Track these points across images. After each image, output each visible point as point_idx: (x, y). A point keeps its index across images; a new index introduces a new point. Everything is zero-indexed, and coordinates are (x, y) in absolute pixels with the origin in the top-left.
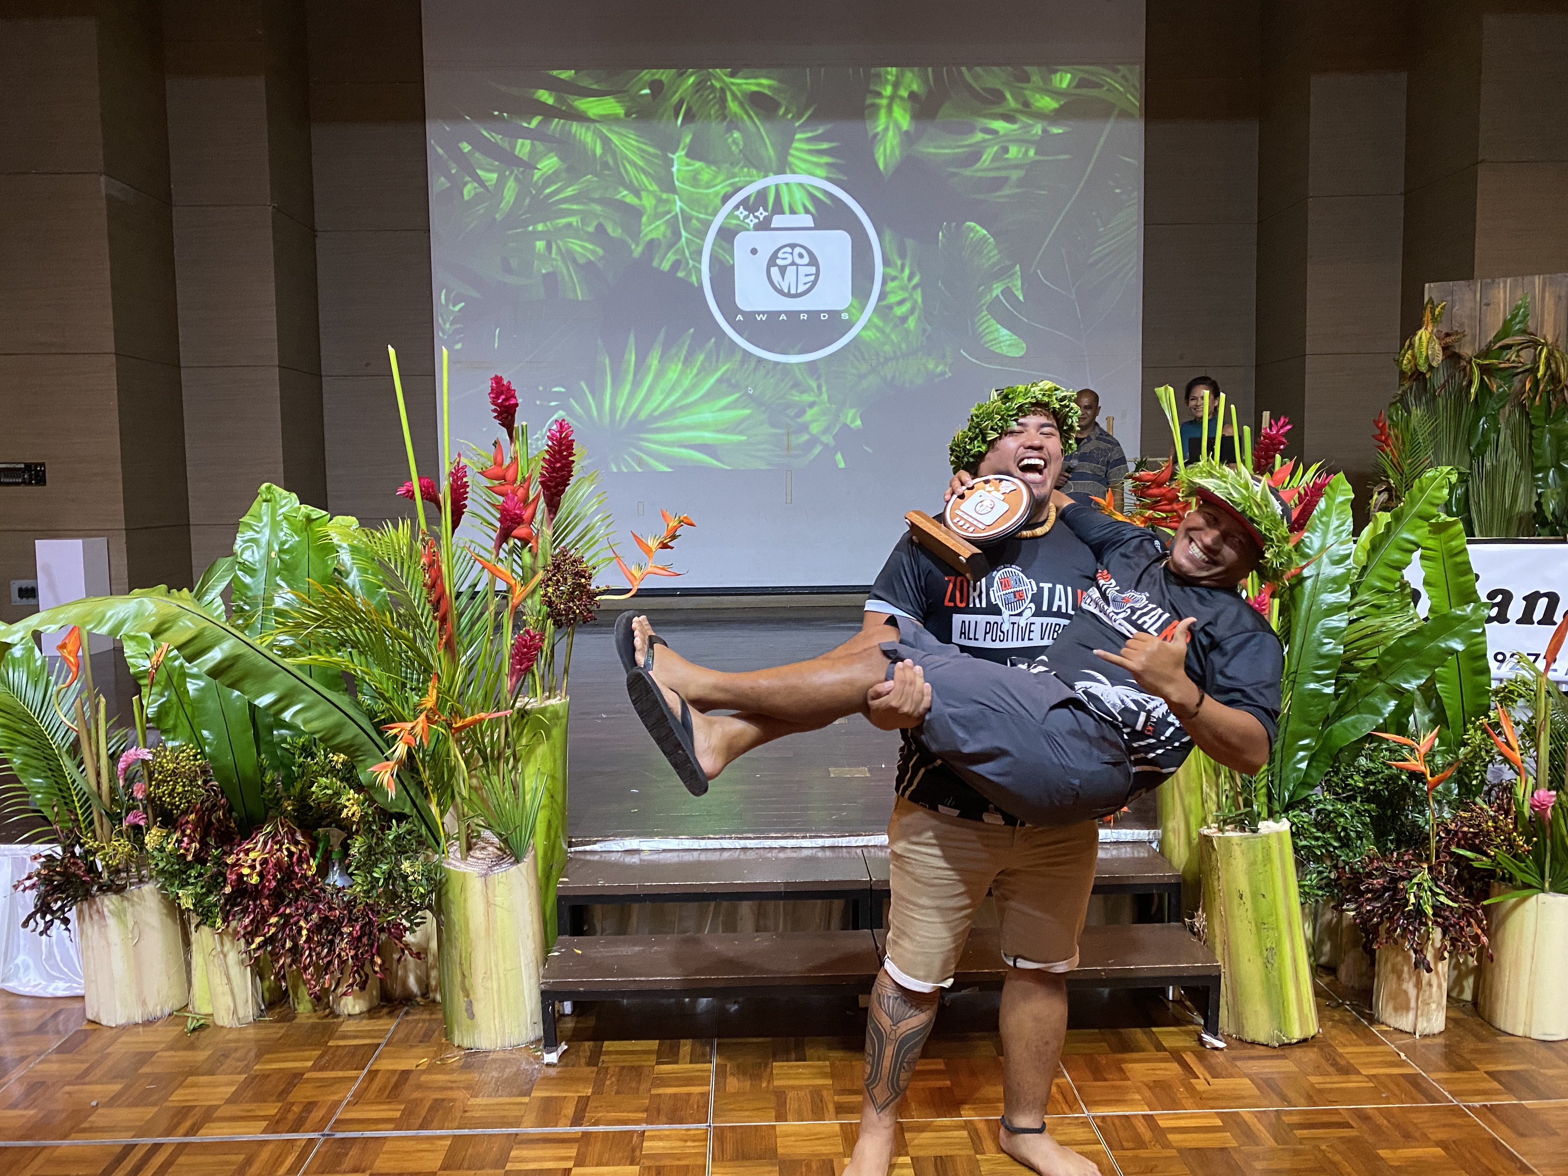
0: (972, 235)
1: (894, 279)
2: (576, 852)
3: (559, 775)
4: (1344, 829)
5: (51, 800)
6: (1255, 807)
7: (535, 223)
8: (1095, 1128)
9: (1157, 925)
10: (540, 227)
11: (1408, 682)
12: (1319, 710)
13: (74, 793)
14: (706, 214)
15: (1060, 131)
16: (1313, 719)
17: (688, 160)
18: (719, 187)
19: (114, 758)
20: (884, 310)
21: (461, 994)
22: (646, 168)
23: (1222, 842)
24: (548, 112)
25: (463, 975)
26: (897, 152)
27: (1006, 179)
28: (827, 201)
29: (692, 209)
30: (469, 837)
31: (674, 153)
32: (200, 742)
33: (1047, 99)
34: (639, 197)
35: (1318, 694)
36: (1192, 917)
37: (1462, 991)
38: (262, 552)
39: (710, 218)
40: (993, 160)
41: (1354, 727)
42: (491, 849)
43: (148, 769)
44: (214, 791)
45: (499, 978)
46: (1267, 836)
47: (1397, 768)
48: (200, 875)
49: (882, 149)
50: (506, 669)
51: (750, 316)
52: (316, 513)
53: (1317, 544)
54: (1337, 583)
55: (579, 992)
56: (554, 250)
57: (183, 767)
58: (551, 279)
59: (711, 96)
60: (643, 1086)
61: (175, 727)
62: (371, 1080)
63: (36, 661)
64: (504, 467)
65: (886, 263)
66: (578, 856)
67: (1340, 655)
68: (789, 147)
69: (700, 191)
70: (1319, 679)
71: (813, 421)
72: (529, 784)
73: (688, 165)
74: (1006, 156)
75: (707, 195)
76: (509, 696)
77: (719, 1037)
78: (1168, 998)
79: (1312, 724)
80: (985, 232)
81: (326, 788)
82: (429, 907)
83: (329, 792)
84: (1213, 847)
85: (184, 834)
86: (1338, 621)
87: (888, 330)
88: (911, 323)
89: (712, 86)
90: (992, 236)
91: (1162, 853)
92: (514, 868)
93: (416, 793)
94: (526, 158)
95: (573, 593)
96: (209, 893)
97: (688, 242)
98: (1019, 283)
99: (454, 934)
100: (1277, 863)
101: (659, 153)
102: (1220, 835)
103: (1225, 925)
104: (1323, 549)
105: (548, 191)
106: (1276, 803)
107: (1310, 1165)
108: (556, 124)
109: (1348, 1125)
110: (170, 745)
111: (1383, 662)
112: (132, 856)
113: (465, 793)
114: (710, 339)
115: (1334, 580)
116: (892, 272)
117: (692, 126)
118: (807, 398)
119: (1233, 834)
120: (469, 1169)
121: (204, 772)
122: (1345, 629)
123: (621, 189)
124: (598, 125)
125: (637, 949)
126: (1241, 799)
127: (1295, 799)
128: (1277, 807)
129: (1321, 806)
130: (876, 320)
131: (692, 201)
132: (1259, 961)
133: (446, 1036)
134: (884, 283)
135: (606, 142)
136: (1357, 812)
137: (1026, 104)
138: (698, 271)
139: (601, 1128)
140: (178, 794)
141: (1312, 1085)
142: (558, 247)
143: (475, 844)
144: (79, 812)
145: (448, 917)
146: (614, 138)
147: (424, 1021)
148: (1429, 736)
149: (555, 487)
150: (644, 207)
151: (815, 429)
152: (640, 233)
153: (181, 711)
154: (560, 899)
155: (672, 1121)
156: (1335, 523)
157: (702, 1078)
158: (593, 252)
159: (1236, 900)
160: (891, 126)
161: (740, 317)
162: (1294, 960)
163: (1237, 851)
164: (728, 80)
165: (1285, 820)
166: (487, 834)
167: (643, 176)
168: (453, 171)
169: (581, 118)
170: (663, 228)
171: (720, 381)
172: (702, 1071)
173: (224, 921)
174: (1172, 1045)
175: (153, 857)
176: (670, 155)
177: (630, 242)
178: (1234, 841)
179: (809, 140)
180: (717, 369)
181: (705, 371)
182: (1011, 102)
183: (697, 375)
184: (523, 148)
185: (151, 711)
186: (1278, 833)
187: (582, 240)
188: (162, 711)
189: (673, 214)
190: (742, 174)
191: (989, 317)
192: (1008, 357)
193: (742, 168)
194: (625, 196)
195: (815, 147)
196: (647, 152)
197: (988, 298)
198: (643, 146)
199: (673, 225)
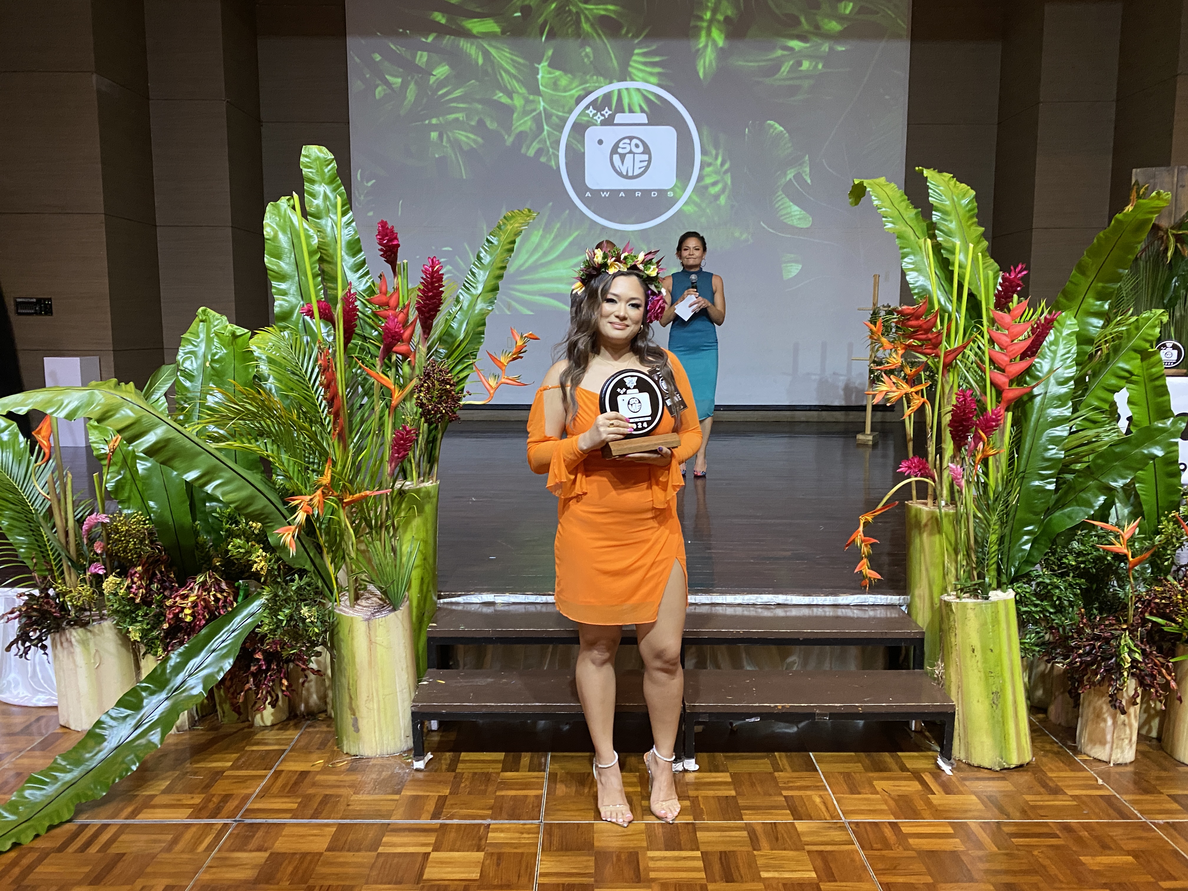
0: (772, 130)
1: (709, 165)
2: (444, 603)
3: (431, 541)
4: (1059, 598)
5: (31, 553)
6: (987, 579)
7: (430, 118)
8: (850, 831)
9: (904, 671)
10: (434, 121)
11: (1116, 481)
12: (1043, 503)
13: (49, 548)
14: (564, 112)
15: (843, 49)
16: (1038, 510)
17: (550, 69)
18: (573, 92)
19: (80, 522)
20: (701, 190)
21: (349, 711)
22: (516, 73)
23: (959, 607)
24: (441, 30)
25: (351, 697)
26: (714, 64)
27: (799, 87)
29: (553, 108)
30: (356, 589)
31: (539, 64)
32: (147, 510)
33: (834, 23)
34: (511, 98)
35: (1041, 490)
36: (932, 665)
37: (1150, 730)
38: (199, 362)
39: (567, 115)
40: (788, 72)
41: (1070, 517)
42: (375, 599)
43: (107, 530)
44: (158, 549)
45: (379, 701)
46: (996, 603)
47: (1104, 550)
48: (146, 614)
49: (702, 61)
50: (387, 458)
52: (240, 330)
53: (1046, 368)
54: (1061, 400)
55: (442, 714)
56: (445, 139)
57: (134, 529)
58: (442, 162)
59: (569, 19)
60: (490, 789)
61: (129, 498)
62: (277, 778)
63: (20, 444)
64: (388, 295)
65: (704, 152)
66: (445, 606)
67: (1061, 459)
68: (630, 60)
69: (559, 94)
70: (1043, 478)
72: (406, 548)
73: (550, 73)
74: (800, 69)
75: (565, 96)
76: (389, 478)
77: (552, 751)
78: (911, 729)
79: (1037, 514)
80: (781, 128)
81: (240, 547)
82: (324, 644)
83: (242, 551)
84: (951, 610)
85: (133, 582)
86: (1061, 431)
87: (704, 205)
88: (722, 200)
89: (570, 10)
90: (788, 132)
91: (909, 614)
92: (392, 614)
93: (315, 554)
94: (424, 66)
95: (441, 397)
96: (153, 628)
97: (549, 134)
98: (807, 169)
99: (344, 665)
100: (1003, 625)
101: (527, 63)
102: (958, 600)
103: (959, 674)
104: (1051, 371)
105: (440, 93)
106: (1004, 576)
107: (1024, 867)
108: (447, 40)
109: (1056, 836)
110: (125, 512)
111: (1096, 465)
112: (93, 599)
113: (353, 555)
114: (564, 210)
115: (1059, 398)
116: (707, 159)
117: (553, 42)
119: (969, 601)
120: (349, 850)
121: (151, 534)
122: (1067, 438)
123: (497, 92)
124: (480, 40)
125: (490, 680)
126: (975, 573)
127: (1019, 574)
128: (1004, 579)
129: (1040, 580)
130: (696, 198)
132: (987, 703)
133: (337, 744)
134: (702, 168)
135: (486, 54)
136: (1070, 585)
137: (817, 27)
138: (557, 157)
139: (455, 821)
140: (131, 550)
141: (1027, 802)
142: (448, 137)
143: (362, 595)
144: (53, 563)
145: (339, 651)
146: (492, 51)
147: (322, 732)
148: (1133, 524)
149: (428, 312)
150: (515, 106)
152: (511, 126)
153: (134, 486)
154: (430, 640)
155: (511, 817)
156: (1061, 351)
157: (538, 783)
158: (475, 141)
159: (969, 653)
160: (710, 43)
162: (1015, 702)
163: (971, 614)
164: (582, 5)
165: (1011, 590)
166: (371, 587)
167: (514, 81)
168: (368, 76)
169: (467, 34)
170: (529, 123)
171: (571, 244)
172: (538, 778)
173: (164, 650)
174: (914, 766)
175: (109, 600)
176: (537, 65)
177: (503, 132)
178: (970, 606)
179: (644, 54)
180: (570, 235)
181: (559, 237)
182: (805, 25)
183: (554, 239)
184: (422, 58)
185: (110, 486)
186: (1005, 601)
187: (465, 131)
188: (119, 486)
189: (538, 111)
190: (593, 80)
191: (783, 196)
192: (797, 228)
193: (592, 76)
194: (501, 97)
195: (648, 60)
196: (519, 63)
197: (783, 180)
198: (515, 58)
199: (537, 120)
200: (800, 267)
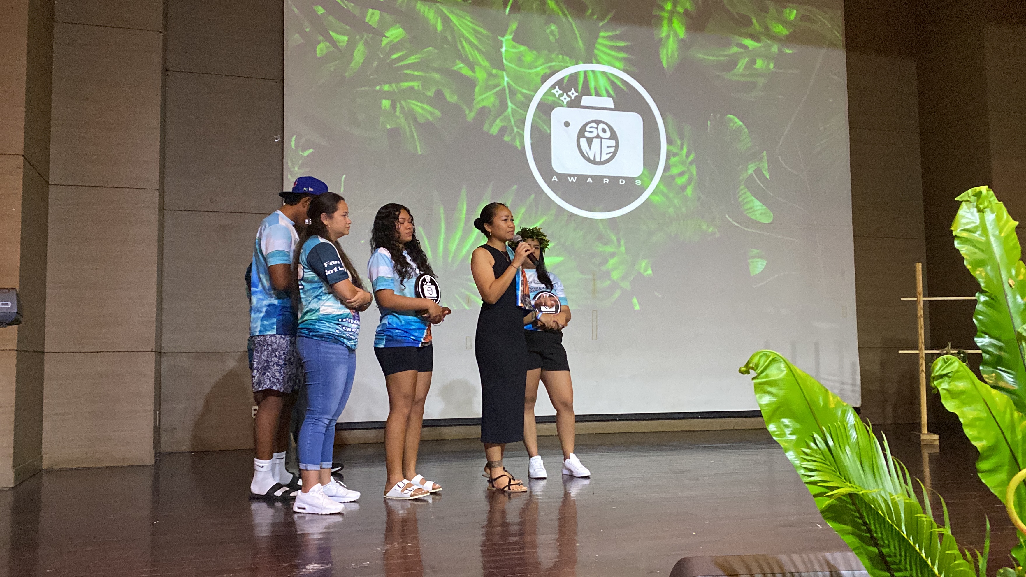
0: (732, 125)
1: (675, 155)
7: (381, 84)
10: (386, 88)
14: (528, 90)
15: (791, 52)
17: (514, 43)
18: (539, 69)
20: (667, 179)
22: (478, 45)
26: (676, 56)
27: (754, 84)
28: (624, 88)
29: (516, 84)
31: (503, 37)
33: (781, 27)
34: (473, 69)
39: (532, 93)
40: (745, 68)
49: (665, 51)
51: (563, 177)
56: (398, 110)
58: (395, 134)
65: (669, 141)
68: (595, 42)
69: (524, 70)
71: (614, 269)
73: (514, 47)
74: (755, 66)
75: (530, 74)
80: (741, 123)
87: (671, 195)
88: (689, 191)
90: (746, 127)
94: (375, 26)
97: (514, 111)
98: (766, 165)
101: (490, 34)
105: (394, 57)
114: (530, 195)
117: (519, 16)
118: (609, 249)
123: (458, 62)
124: (438, 4)
130: (662, 187)
131: (516, 78)
134: (668, 158)
135: (446, 21)
137: (767, 28)
138: (522, 137)
142: (402, 107)
146: (453, 18)
150: (475, 78)
151: (615, 275)
152: (473, 100)
158: (431, 114)
160: (672, 33)
161: (555, 178)
167: (476, 52)
168: (308, 30)
170: (492, 99)
176: (500, 38)
177: (465, 108)
179: (610, 38)
182: (757, 26)
184: (373, 17)
187: (421, 102)
189: (501, 87)
190: (558, 59)
191: (746, 190)
192: (760, 223)
193: (557, 55)
194: (461, 67)
195: (614, 44)
196: (480, 33)
197: (745, 175)
198: (477, 28)
199: (501, 96)
200: (765, 263)
